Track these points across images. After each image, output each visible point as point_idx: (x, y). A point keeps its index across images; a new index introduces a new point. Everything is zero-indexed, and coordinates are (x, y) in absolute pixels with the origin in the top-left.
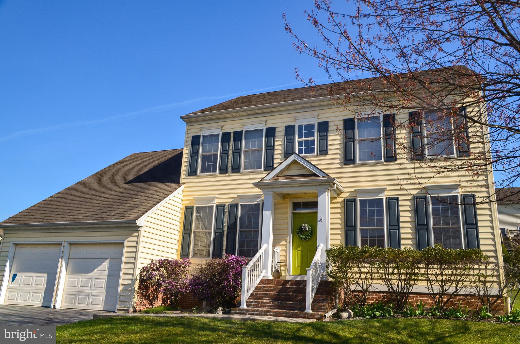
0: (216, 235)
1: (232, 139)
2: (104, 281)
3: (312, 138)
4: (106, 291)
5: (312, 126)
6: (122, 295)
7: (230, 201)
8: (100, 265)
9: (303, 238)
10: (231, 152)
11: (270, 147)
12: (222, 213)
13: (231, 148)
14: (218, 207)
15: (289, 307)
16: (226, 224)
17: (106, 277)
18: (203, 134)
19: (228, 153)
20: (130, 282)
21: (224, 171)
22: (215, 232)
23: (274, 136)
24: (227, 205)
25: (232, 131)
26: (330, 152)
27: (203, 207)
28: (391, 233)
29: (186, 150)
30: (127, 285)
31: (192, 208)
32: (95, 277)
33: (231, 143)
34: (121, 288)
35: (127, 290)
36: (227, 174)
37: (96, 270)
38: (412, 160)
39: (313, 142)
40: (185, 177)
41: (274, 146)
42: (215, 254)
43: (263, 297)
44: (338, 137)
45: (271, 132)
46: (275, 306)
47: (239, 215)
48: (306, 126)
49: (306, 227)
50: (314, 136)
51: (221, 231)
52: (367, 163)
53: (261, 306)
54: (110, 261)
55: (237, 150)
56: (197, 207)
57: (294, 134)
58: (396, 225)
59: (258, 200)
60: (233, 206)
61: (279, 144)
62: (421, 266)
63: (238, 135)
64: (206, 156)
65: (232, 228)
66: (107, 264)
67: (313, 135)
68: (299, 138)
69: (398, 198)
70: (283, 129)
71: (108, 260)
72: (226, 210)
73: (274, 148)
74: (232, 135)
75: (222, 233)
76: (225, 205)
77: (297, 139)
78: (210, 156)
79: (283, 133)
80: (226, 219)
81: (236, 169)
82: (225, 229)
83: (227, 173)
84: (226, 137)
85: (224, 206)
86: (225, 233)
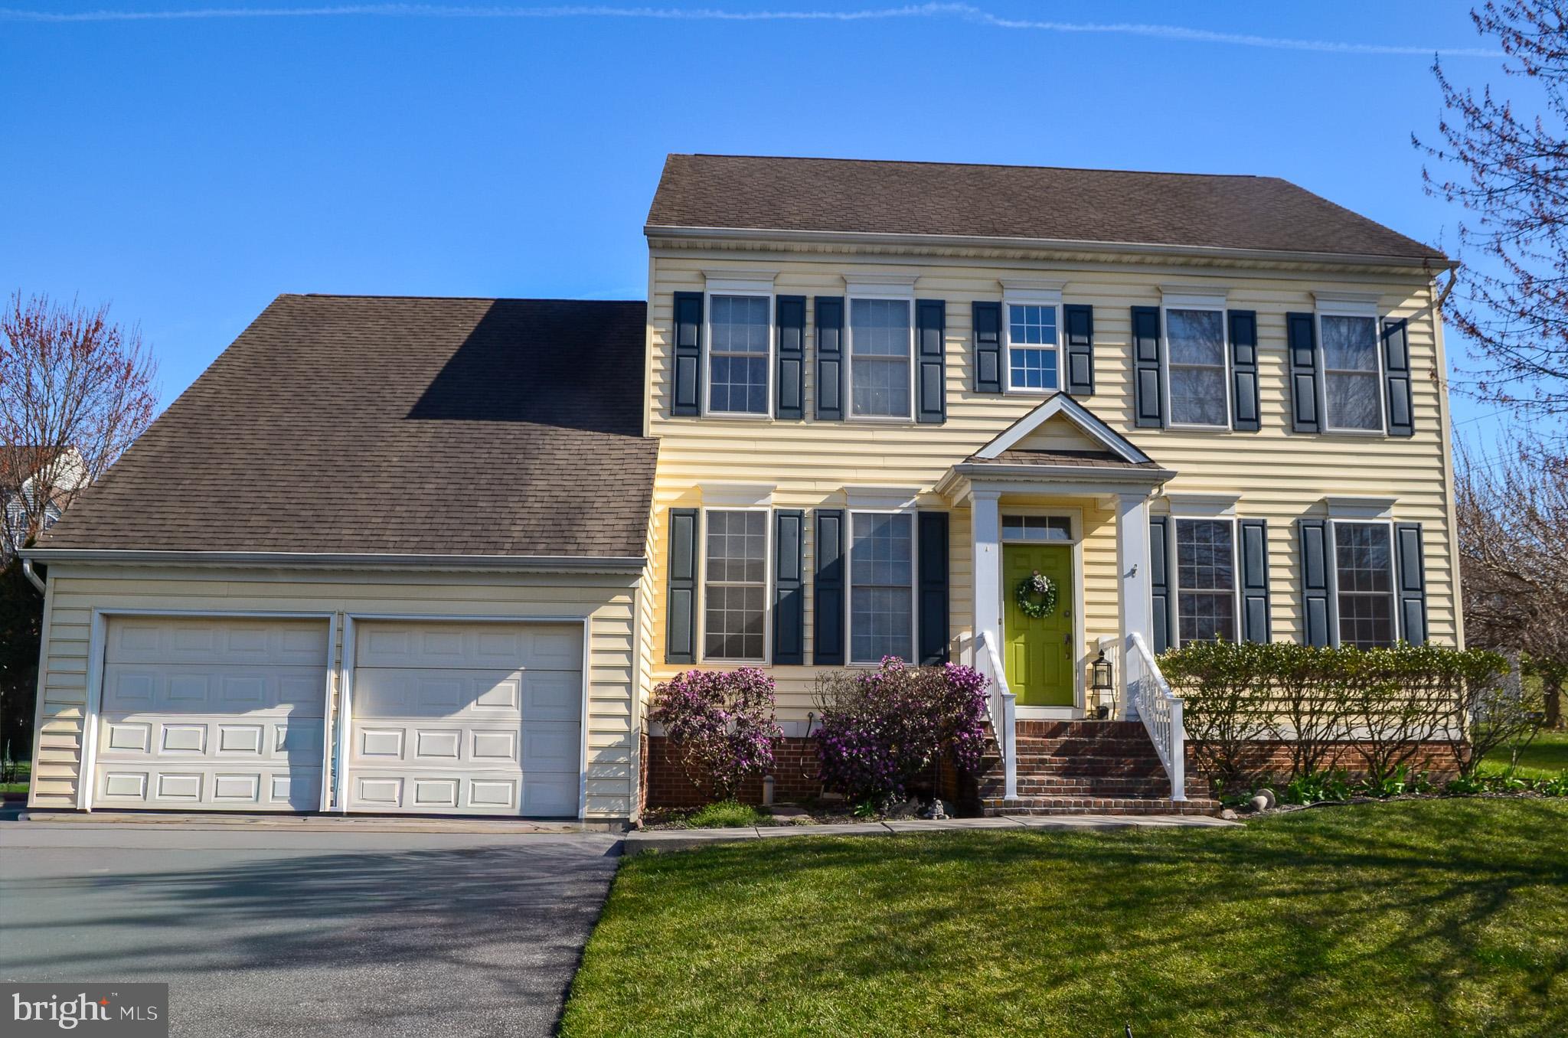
0: (782, 597)
1: (810, 318)
2: (511, 736)
3: (1051, 346)
4: (523, 765)
5: (1049, 312)
6: (597, 779)
7: (818, 500)
8: (488, 689)
9: (1034, 610)
10: (809, 357)
11: (931, 357)
12: (795, 535)
13: (809, 344)
14: (781, 516)
15: (1121, 790)
16: (809, 567)
17: (517, 726)
18: (711, 289)
19: (801, 361)
20: (621, 738)
21: (789, 410)
22: (777, 591)
23: (941, 326)
24: (807, 510)
25: (811, 293)
26: (1098, 390)
27: (732, 513)
28: (1251, 604)
29: (656, 333)
30: (610, 747)
31: (694, 514)
32: (476, 725)
33: (809, 331)
34: (588, 757)
35: (613, 763)
36: (803, 423)
37: (473, 704)
38: (1294, 431)
39: (1050, 356)
40: (660, 419)
41: (942, 353)
42: (780, 651)
43: (1032, 768)
44: (1119, 353)
45: (932, 314)
46: (1085, 791)
47: (850, 544)
48: (1033, 311)
49: (1042, 582)
50: (1054, 341)
51: (796, 585)
52: (1191, 428)
53: (1046, 791)
54: (523, 676)
55: (832, 354)
56: (709, 513)
57: (998, 328)
58: (1260, 587)
59: (906, 505)
60: (829, 518)
61: (956, 351)
62: (1273, 681)
63: (830, 311)
64: (726, 358)
65: (830, 579)
66: (514, 686)
67: (1051, 337)
68: (1013, 341)
69: (1264, 521)
70: (967, 310)
71: (517, 675)
72: (809, 527)
73: (943, 359)
74: (810, 306)
75: (799, 592)
76: (802, 512)
77: (1009, 344)
78: (739, 362)
79: (967, 322)
80: (809, 553)
81: (831, 411)
82: (808, 580)
83: (802, 417)
84: (790, 310)
85: (800, 515)
86: (809, 593)
